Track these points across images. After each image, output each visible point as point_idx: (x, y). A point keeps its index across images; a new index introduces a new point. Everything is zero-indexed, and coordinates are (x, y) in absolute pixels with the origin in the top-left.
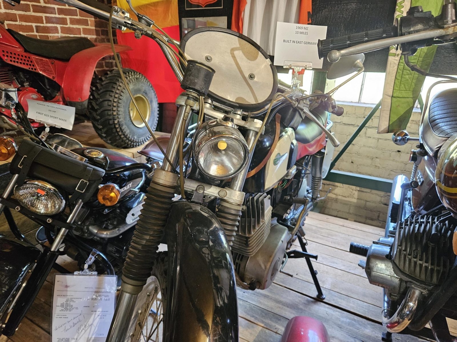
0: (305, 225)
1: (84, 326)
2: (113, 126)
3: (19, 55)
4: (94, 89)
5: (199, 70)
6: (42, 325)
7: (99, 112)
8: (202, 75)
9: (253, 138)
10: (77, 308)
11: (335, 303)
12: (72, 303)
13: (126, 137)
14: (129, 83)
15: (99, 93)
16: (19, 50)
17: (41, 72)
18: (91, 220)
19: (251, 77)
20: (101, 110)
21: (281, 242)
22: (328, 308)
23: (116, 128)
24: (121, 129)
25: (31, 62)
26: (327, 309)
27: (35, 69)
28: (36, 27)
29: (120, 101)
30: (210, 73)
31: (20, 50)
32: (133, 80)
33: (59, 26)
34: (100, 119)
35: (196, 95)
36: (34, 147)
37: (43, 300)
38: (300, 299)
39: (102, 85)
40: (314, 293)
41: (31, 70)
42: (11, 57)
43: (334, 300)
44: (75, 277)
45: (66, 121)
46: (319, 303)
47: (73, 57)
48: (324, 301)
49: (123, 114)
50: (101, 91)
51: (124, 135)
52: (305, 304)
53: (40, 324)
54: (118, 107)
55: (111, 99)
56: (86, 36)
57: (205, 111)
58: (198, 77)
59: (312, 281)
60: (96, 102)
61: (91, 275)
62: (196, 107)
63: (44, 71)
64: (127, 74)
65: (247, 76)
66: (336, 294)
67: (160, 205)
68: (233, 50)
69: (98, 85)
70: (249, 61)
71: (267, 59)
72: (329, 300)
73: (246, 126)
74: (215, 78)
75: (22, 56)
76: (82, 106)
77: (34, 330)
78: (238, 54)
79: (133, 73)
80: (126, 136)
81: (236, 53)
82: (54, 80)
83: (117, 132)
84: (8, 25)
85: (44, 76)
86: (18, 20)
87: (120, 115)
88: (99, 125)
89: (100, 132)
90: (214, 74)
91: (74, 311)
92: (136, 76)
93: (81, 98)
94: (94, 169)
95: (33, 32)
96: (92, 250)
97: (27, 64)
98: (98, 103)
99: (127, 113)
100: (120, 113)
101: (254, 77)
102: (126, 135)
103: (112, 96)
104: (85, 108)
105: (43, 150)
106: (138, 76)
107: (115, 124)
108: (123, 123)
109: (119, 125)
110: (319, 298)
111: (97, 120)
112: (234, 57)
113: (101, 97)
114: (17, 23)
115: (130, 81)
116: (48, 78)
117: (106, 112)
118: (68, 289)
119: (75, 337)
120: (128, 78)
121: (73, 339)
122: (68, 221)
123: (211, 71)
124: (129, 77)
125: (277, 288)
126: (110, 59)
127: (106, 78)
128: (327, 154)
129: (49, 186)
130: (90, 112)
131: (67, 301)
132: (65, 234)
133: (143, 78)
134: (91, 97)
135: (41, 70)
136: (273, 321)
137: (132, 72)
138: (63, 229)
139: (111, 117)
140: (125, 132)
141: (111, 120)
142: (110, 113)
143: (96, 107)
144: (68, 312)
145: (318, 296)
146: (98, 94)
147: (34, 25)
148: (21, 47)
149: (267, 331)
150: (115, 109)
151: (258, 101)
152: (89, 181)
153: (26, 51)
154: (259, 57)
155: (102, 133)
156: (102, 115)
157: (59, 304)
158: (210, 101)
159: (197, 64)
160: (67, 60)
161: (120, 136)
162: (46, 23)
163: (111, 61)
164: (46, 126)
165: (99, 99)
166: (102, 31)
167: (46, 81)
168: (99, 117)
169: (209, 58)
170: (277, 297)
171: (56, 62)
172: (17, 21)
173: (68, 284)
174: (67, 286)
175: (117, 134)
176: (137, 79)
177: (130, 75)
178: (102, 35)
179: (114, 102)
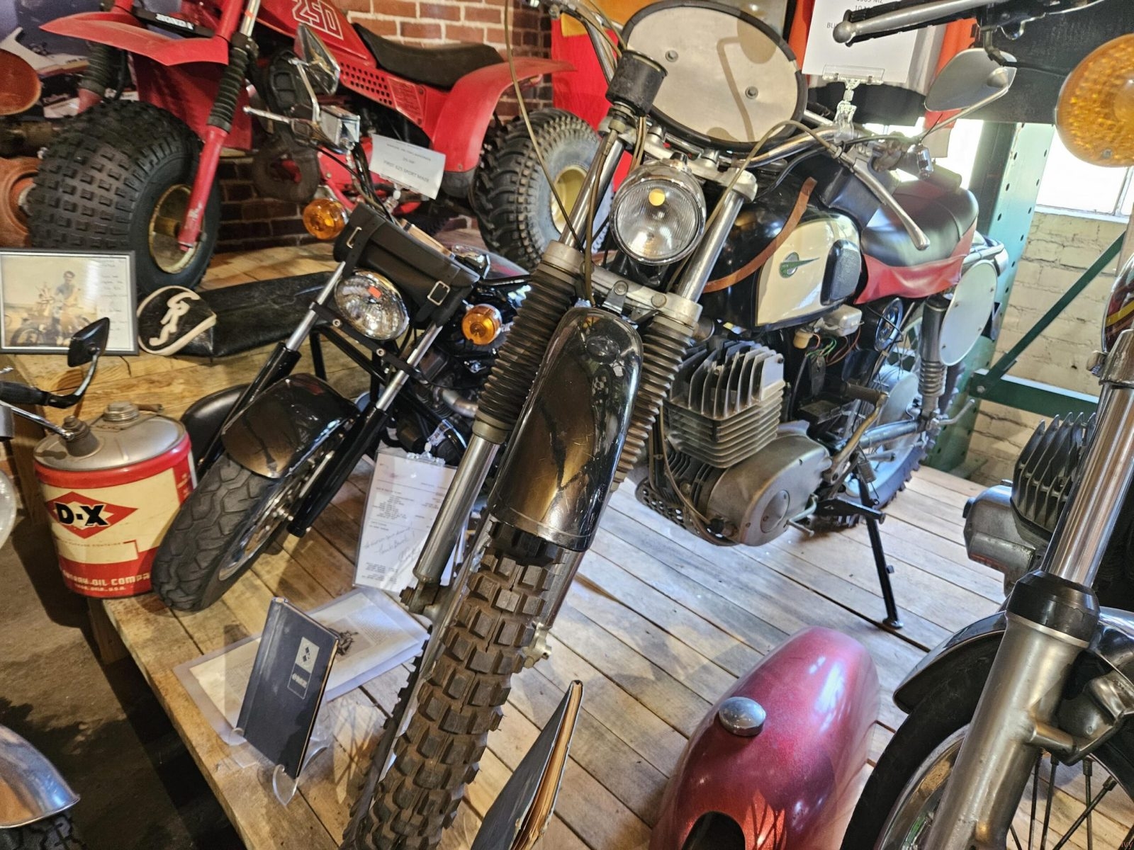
0: (906, 491)
1: (411, 551)
2: (515, 226)
3: (366, 73)
4: (489, 147)
5: (638, 66)
6: (346, 551)
7: (493, 194)
8: (642, 78)
9: (731, 204)
10: (404, 517)
11: (925, 641)
12: (397, 506)
13: (537, 253)
14: (558, 139)
15: (498, 155)
16: (366, 64)
17: (399, 109)
18: (448, 379)
19: (751, 93)
20: (497, 191)
21: (797, 462)
22: (901, 646)
23: (520, 231)
24: (529, 233)
25: (386, 87)
26: (898, 648)
27: (390, 103)
28: (403, 24)
29: (535, 175)
30: (656, 76)
31: (368, 64)
32: (567, 134)
33: (443, 23)
34: (492, 210)
35: (628, 112)
36: (373, 215)
37: (351, 517)
38: (841, 618)
39: (504, 141)
40: (880, 614)
41: (383, 103)
42: (353, 76)
43: (922, 635)
44: (408, 461)
45: (428, 180)
46: (884, 634)
47: (460, 81)
48: (898, 632)
49: (538, 204)
50: (502, 152)
51: (534, 247)
52: (850, 628)
53: (341, 548)
54: (530, 187)
55: (518, 170)
56: (493, 45)
57: (647, 147)
58: (634, 79)
59: (878, 589)
60: (488, 175)
61: (434, 463)
62: (630, 136)
63: (405, 107)
64: (557, 120)
65: (742, 90)
66: (932, 627)
67: (547, 300)
68: (722, 42)
69: (498, 141)
70: (751, 63)
71: (792, 63)
72: (909, 634)
73: (719, 181)
74: (666, 84)
75: (372, 75)
76: (462, 181)
77: (331, 555)
78: (733, 51)
79: (569, 119)
80: (536, 251)
81: (730, 49)
82: (420, 126)
83: (521, 239)
84: (352, 19)
85: (403, 117)
86: (372, 9)
87: (530, 204)
88: (488, 221)
89: (488, 238)
90: (666, 79)
91: (398, 520)
92: (574, 126)
93: (463, 164)
94: (462, 269)
95: (394, 33)
96: (440, 421)
97: (378, 92)
98: (492, 176)
99: (546, 203)
100: (532, 200)
101: (756, 94)
102: (536, 246)
103: (520, 164)
104: (468, 185)
105: (386, 224)
106: (579, 127)
107: (518, 222)
108: (535, 221)
109: (527, 225)
110: (888, 626)
111: (486, 212)
112: (722, 55)
113: (500, 165)
114: (370, 16)
115: (560, 136)
116: (409, 122)
117: (506, 196)
118: (395, 481)
119: (395, 567)
120: (558, 129)
121: (391, 569)
122: (409, 361)
123: (659, 70)
124: (560, 126)
125: (796, 588)
126: (535, 97)
127: (515, 127)
128: (956, 305)
129: (389, 286)
130: (475, 194)
131: (390, 501)
132: (403, 383)
133: (589, 130)
134: (482, 165)
135: (400, 105)
136: (767, 639)
137: (566, 118)
138: (402, 372)
139: (513, 207)
140: (536, 241)
141: (512, 212)
142: (512, 198)
143: (489, 185)
144: (390, 520)
145: (885, 621)
146: (496, 159)
147: (398, 20)
148: (372, 58)
149: (748, 650)
150: (522, 190)
151: (753, 138)
152: (451, 286)
153: (379, 66)
154: (774, 58)
155: (492, 240)
156: (496, 201)
157: (377, 503)
158: (659, 131)
159: (635, 57)
160: (446, 88)
161: (526, 247)
162: (422, 16)
163: (534, 101)
164: (396, 186)
165: (496, 168)
166: (527, 35)
167: (406, 128)
168: (490, 206)
169: (672, 55)
170: (792, 604)
171: (429, 90)
172: (367, 11)
173: (396, 473)
174: (393, 476)
175: (519, 244)
176: (575, 131)
177: (563, 124)
178: (525, 43)
179: (523, 175)
